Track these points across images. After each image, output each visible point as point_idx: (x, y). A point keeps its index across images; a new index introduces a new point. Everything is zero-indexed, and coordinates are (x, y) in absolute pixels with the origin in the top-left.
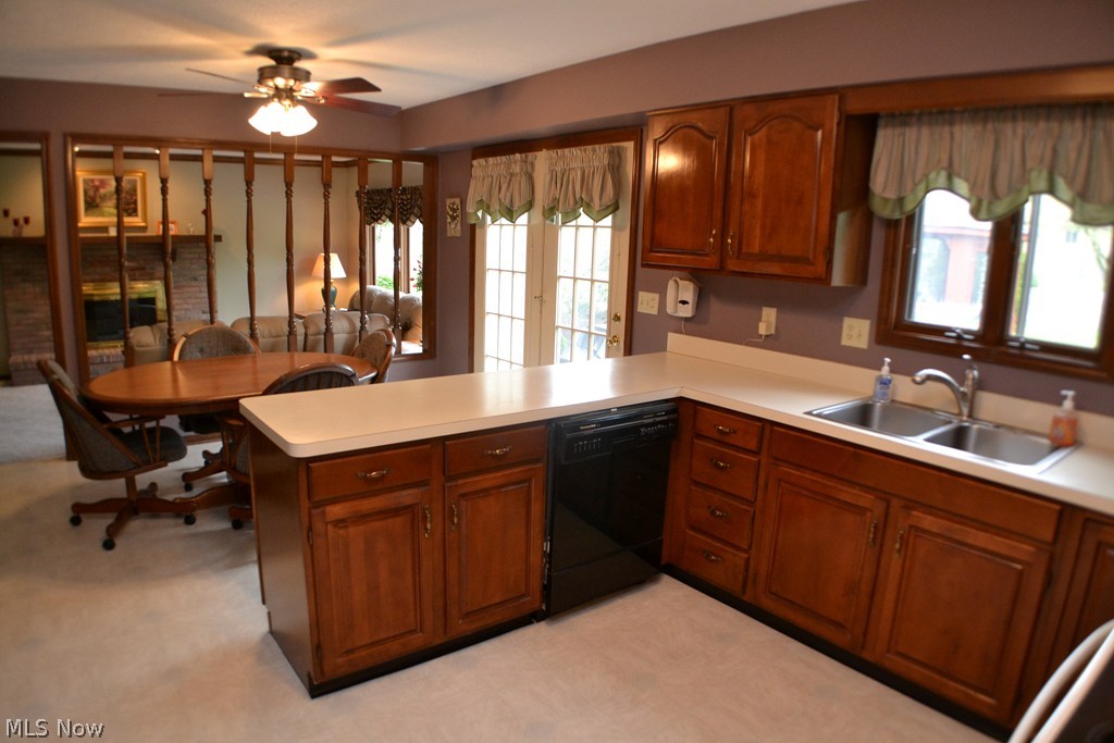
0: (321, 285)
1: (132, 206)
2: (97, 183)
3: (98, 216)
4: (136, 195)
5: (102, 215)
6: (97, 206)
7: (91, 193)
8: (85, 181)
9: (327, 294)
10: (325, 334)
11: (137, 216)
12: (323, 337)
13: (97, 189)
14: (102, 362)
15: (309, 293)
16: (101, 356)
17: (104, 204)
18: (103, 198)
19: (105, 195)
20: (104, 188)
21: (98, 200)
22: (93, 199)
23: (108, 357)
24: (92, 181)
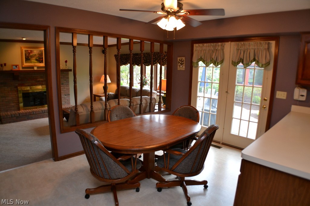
0: (103, 85)
1: (41, 59)
2: (29, 52)
3: (29, 63)
4: (43, 56)
5: (31, 63)
6: (29, 59)
7: (27, 55)
8: (25, 51)
9: (105, 88)
10: (140, 105)
11: (43, 63)
12: (139, 105)
13: (29, 53)
14: (34, 114)
15: (98, 88)
16: (33, 112)
17: (32, 59)
18: (32, 57)
19: (32, 56)
20: (32, 53)
21: (30, 57)
22: (28, 57)
23: (36, 112)
24: (28, 51)
